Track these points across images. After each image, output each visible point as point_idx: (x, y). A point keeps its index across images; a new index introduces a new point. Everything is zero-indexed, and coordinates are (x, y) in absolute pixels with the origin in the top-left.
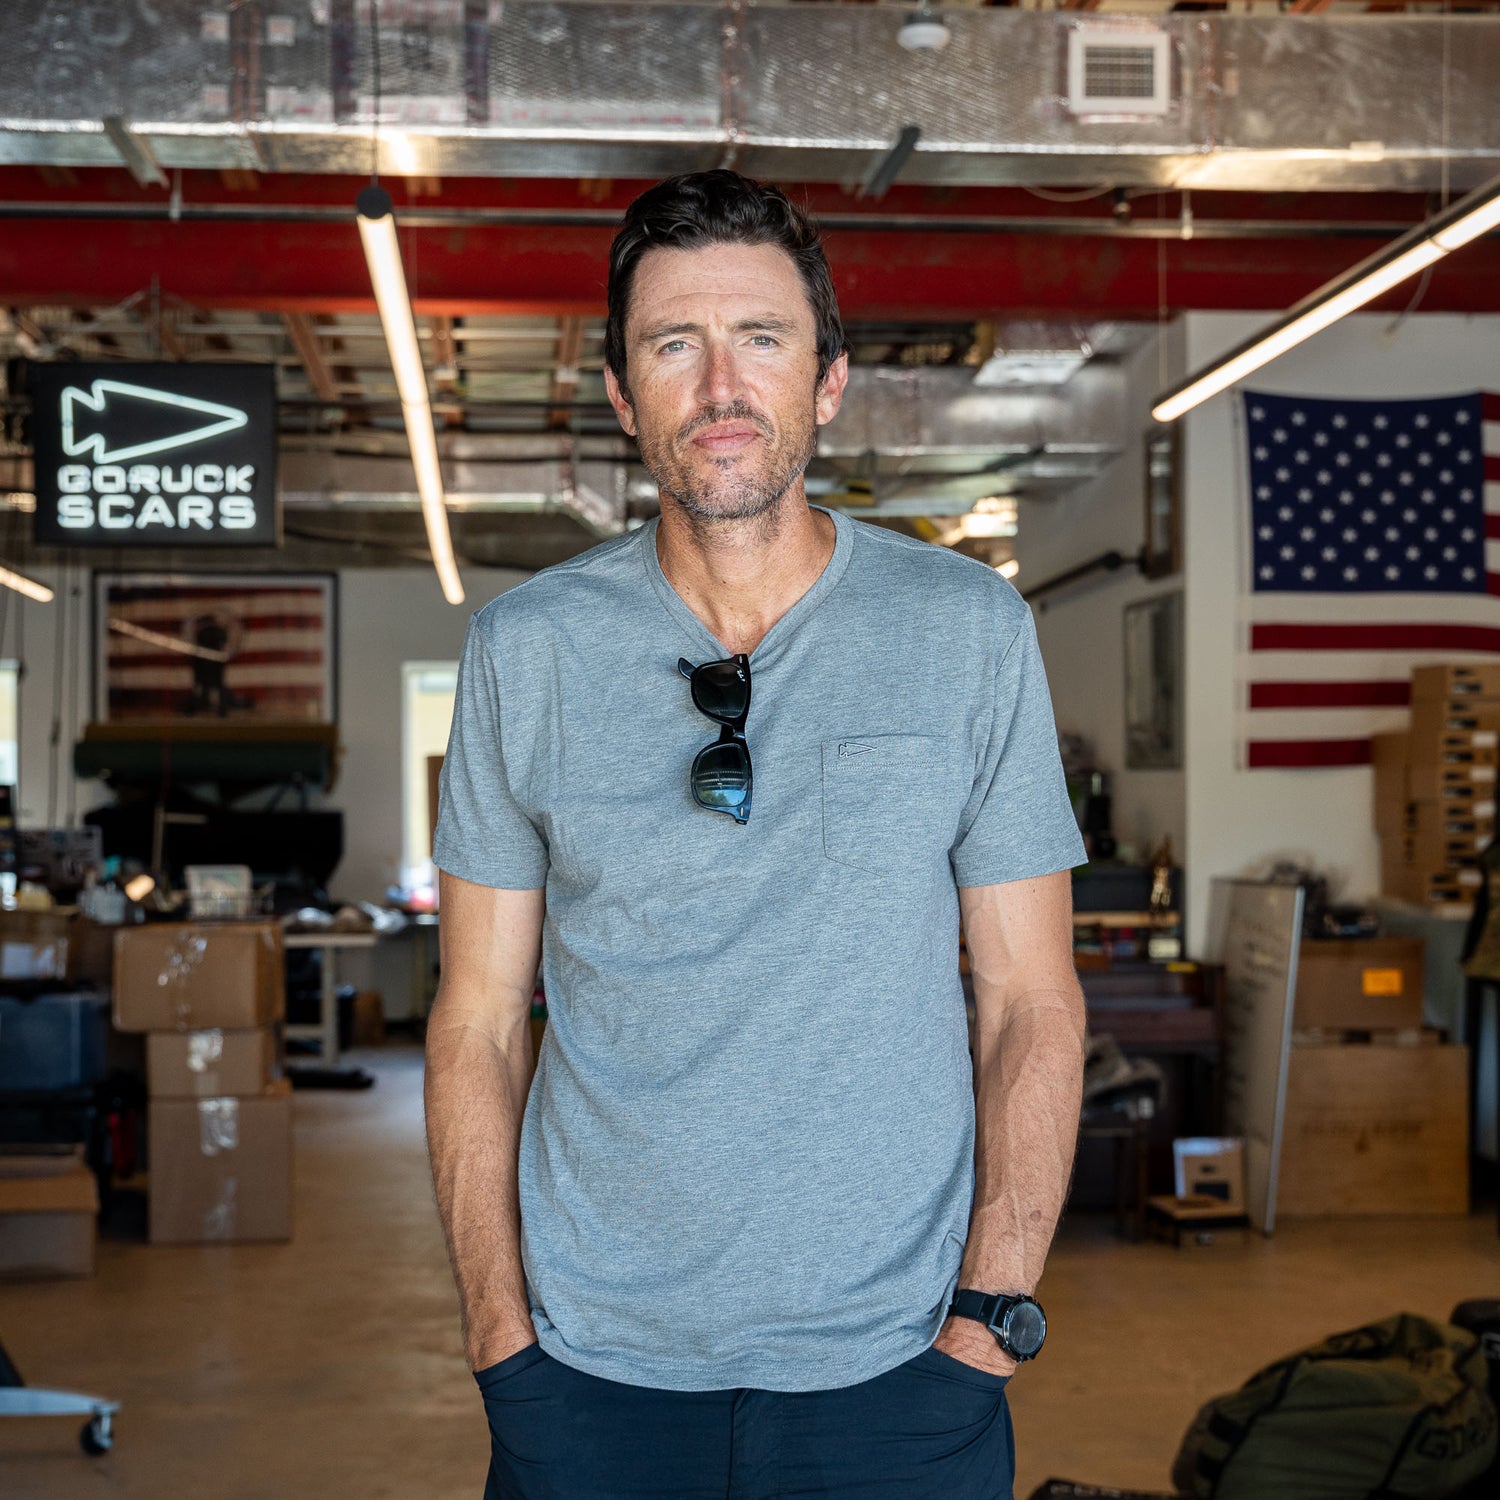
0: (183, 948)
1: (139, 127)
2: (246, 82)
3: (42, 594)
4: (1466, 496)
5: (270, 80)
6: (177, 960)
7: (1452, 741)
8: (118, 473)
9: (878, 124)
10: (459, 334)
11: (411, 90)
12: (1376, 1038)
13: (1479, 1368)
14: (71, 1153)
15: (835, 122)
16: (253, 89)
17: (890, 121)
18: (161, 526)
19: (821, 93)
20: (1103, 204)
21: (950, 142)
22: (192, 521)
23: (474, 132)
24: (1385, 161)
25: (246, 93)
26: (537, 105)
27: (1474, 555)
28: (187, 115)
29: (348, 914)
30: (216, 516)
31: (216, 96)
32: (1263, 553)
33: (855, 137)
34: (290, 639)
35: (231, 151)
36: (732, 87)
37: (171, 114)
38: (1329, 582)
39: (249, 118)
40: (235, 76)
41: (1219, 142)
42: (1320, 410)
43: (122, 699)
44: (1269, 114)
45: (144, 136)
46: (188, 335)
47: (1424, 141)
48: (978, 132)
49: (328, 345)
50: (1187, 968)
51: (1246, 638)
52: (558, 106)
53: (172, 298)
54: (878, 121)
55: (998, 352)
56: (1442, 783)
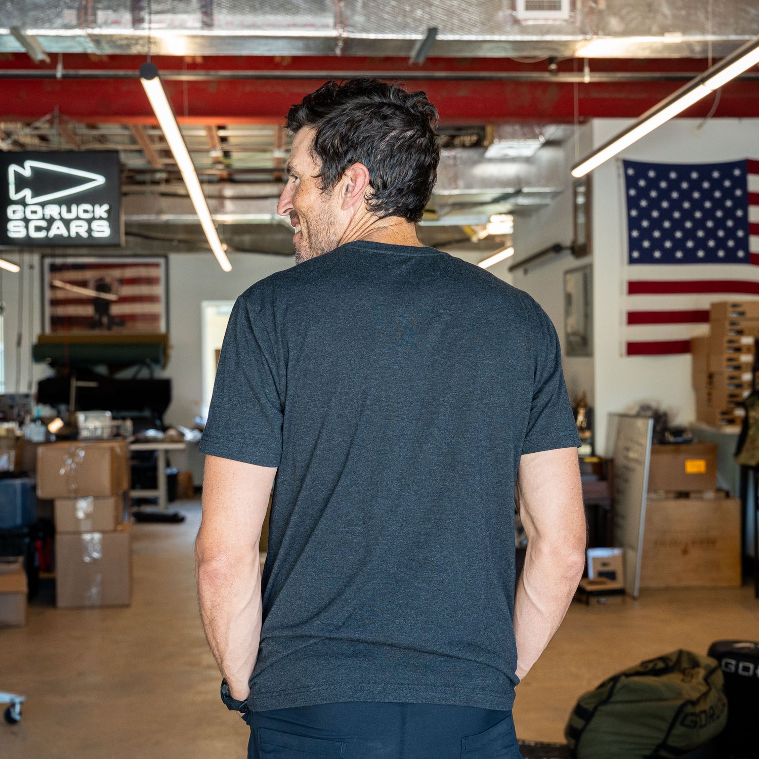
0: (73, 455)
1: (30, 32)
2: (86, 8)
3: (14, 269)
4: (739, 213)
5: (99, 6)
6: (69, 461)
7: (731, 341)
8: (38, 209)
9: (417, 26)
10: (222, 133)
11: (173, 10)
12: (693, 495)
13: (718, 679)
14: (15, 562)
15: (394, 25)
16: (90, 11)
17: (424, 25)
18: (61, 236)
19: (387, 10)
20: (542, 65)
21: (455, 35)
22: (77, 233)
23: (206, 33)
24: (683, 43)
25: (86, 14)
26: (238, 18)
27: (743, 244)
28: (55, 25)
29: (172, 432)
30: (90, 231)
31: (70, 15)
32: (634, 244)
33: (405, 33)
34: (143, 290)
35: (80, 43)
36: (340, 8)
37: (47, 25)
38: (668, 259)
39: (88, 27)
40: (81, 4)
41: (596, 33)
42: (663, 169)
43: (57, 322)
44: (622, 18)
45: (33, 37)
46: (83, 135)
47: (703, 31)
48: (469, 30)
49: (156, 139)
50: (595, 460)
51: (625, 288)
52: (249, 18)
53: (65, 117)
54: (417, 25)
55: (496, 140)
56: (725, 363)
